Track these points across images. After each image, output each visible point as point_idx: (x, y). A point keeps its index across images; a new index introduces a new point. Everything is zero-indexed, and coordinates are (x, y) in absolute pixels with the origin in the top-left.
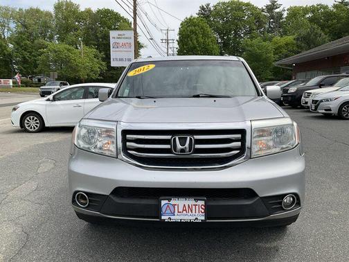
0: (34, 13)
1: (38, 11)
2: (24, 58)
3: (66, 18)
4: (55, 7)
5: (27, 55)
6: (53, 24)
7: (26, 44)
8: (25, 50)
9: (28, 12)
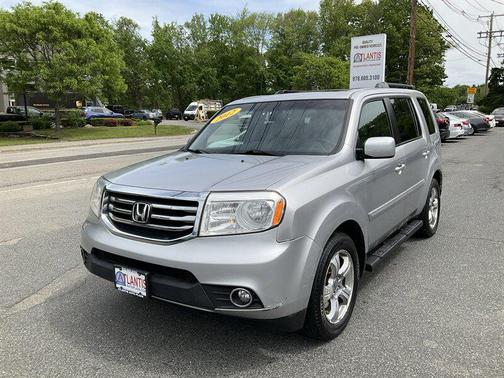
0: (296, 16)
1: (300, 13)
2: (278, 78)
3: (334, 18)
4: (321, 5)
5: (281, 73)
6: (318, 28)
7: (281, 61)
8: (280, 67)
9: (288, 16)
